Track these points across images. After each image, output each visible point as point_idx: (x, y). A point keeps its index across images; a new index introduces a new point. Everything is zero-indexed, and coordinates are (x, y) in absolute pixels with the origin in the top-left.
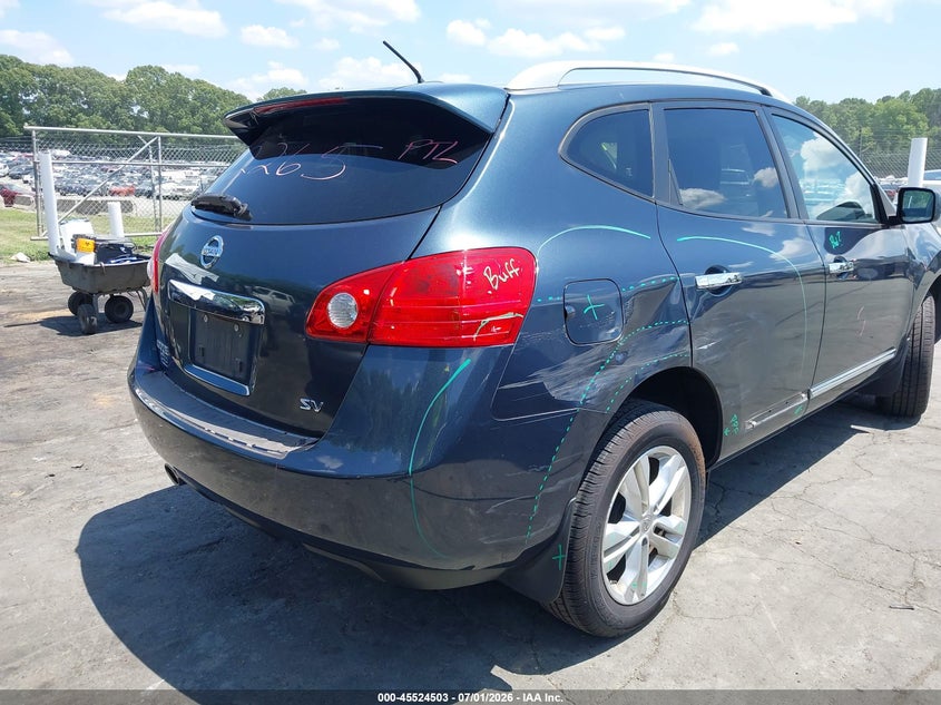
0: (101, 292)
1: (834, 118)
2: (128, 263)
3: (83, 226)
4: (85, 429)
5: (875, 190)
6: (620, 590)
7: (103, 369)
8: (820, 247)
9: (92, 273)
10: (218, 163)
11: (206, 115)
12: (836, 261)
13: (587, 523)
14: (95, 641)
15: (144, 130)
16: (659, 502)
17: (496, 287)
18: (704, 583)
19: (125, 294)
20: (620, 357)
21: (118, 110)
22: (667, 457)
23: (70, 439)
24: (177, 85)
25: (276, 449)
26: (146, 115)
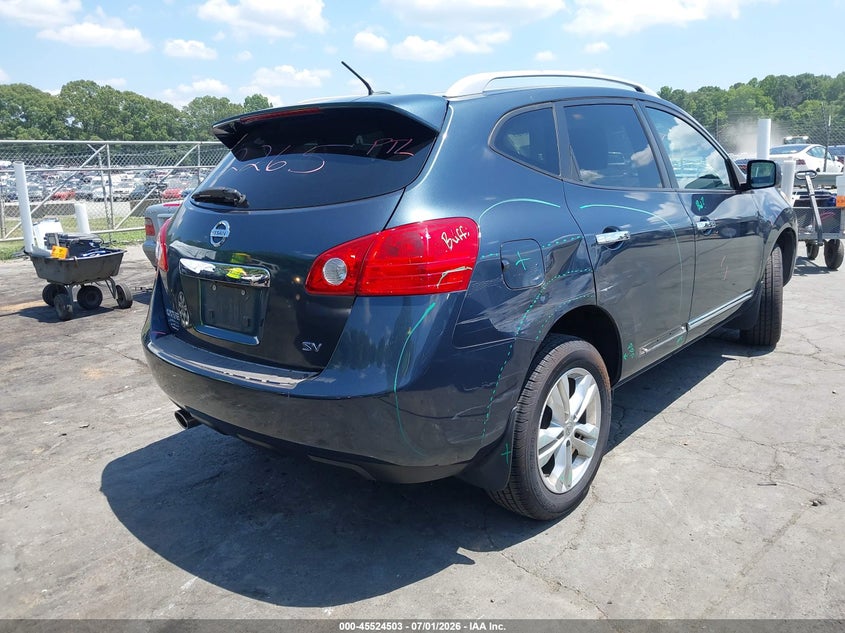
0: (74, 283)
1: (694, 104)
2: (98, 256)
3: (53, 226)
4: (84, 397)
5: (728, 163)
6: (552, 481)
7: (86, 348)
8: (688, 209)
9: (67, 266)
10: (149, 167)
11: (136, 124)
12: (702, 220)
13: (526, 427)
14: (134, 554)
15: (79, 139)
16: (577, 413)
17: (451, 248)
18: (614, 478)
19: (94, 284)
20: (543, 298)
21: (54, 122)
22: (582, 377)
23: (72, 405)
24: (108, 96)
25: (287, 382)
26: (80, 125)
